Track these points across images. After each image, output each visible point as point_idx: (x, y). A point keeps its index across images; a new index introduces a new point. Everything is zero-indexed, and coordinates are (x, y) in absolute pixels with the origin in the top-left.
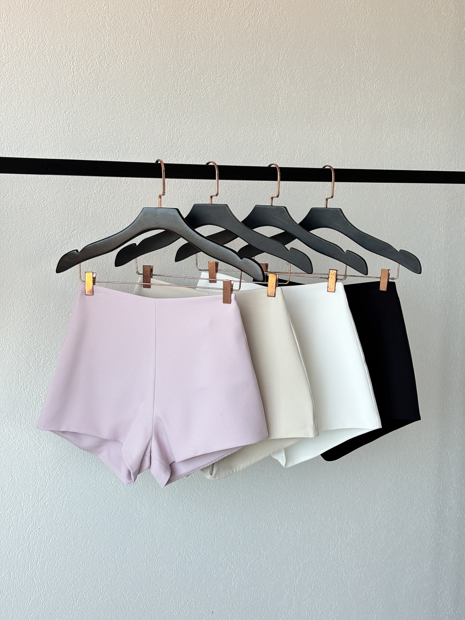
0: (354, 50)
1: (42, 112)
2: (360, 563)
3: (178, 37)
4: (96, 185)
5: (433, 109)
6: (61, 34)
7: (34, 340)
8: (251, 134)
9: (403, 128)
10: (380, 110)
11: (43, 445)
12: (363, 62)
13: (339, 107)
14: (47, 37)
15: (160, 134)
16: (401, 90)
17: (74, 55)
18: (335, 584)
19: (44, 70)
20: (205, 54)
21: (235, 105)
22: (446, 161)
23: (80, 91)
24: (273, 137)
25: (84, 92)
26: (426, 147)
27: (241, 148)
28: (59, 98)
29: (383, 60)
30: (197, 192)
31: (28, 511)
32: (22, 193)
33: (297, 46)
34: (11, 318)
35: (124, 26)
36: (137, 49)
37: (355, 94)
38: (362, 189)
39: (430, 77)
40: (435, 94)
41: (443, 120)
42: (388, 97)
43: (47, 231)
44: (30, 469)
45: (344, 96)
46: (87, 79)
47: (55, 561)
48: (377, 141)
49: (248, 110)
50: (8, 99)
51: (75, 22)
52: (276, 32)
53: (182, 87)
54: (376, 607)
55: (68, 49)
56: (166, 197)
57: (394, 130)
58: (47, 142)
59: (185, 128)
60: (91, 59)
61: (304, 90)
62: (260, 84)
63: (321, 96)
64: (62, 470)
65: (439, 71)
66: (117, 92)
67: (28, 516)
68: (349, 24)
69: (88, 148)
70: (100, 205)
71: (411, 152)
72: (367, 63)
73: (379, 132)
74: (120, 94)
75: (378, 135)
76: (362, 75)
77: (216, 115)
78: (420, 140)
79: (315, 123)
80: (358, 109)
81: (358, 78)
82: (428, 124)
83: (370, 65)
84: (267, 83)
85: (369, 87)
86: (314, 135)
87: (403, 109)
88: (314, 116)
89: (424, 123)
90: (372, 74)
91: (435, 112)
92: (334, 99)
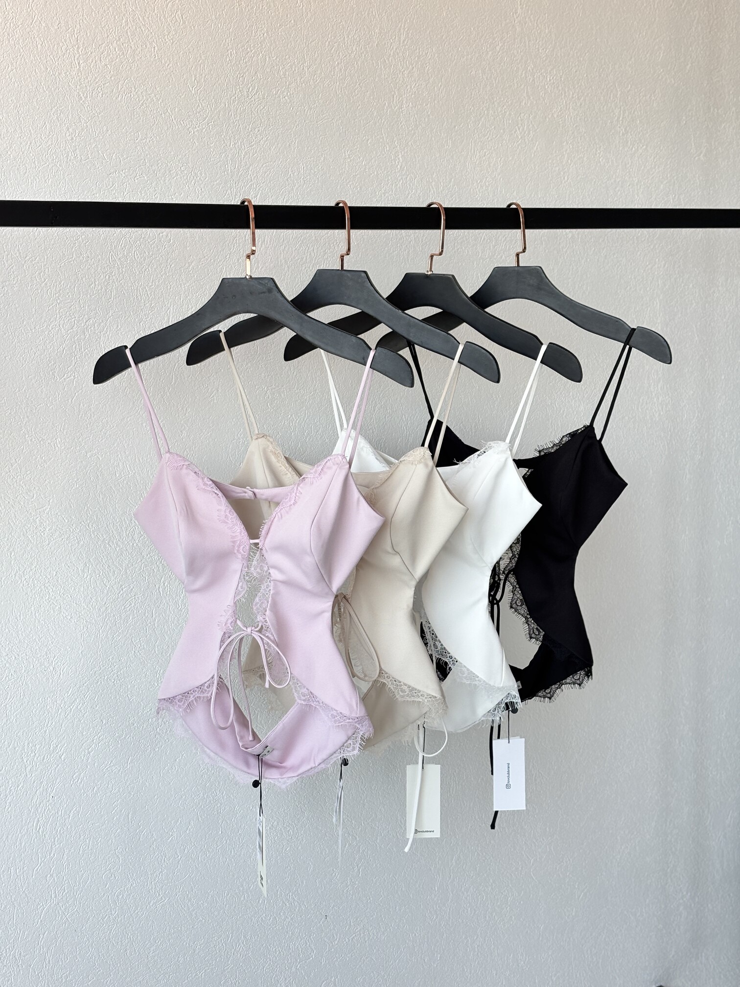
0: (516, 22)
1: (32, 130)
2: (547, 829)
5: (638, 113)
8: (361, 158)
9: (593, 145)
12: (530, 41)
13: (495, 112)
18: (511, 863)
20: (284, 31)
21: (334, 113)
22: (661, 195)
23: (90, 94)
24: (395, 163)
25: (96, 95)
26: (629, 174)
27: (346, 180)
28: (58, 105)
30: (280, 254)
31: (34, 770)
37: (520, 91)
39: (632, 62)
40: (641, 90)
41: (655, 131)
42: (570, 96)
44: (34, 702)
45: (502, 95)
46: (100, 75)
47: (79, 846)
48: (555, 165)
49: (354, 120)
53: (250, 85)
54: (575, 896)
55: (70, 26)
56: (231, 263)
57: (580, 148)
60: (106, 42)
61: (441, 86)
62: (372, 78)
63: (466, 97)
65: (645, 53)
67: (34, 778)
69: (107, 187)
70: (128, 278)
71: (608, 182)
72: (536, 41)
73: (557, 152)
74: (154, 98)
75: (556, 156)
76: (529, 61)
77: (305, 129)
78: (620, 164)
79: (459, 139)
80: (525, 115)
81: (523, 66)
82: (632, 138)
83: (541, 45)
84: (383, 76)
85: (541, 80)
86: (459, 158)
87: (594, 114)
88: (457, 127)
89: (625, 136)
90: (544, 59)
91: (643, 117)
92: (487, 100)
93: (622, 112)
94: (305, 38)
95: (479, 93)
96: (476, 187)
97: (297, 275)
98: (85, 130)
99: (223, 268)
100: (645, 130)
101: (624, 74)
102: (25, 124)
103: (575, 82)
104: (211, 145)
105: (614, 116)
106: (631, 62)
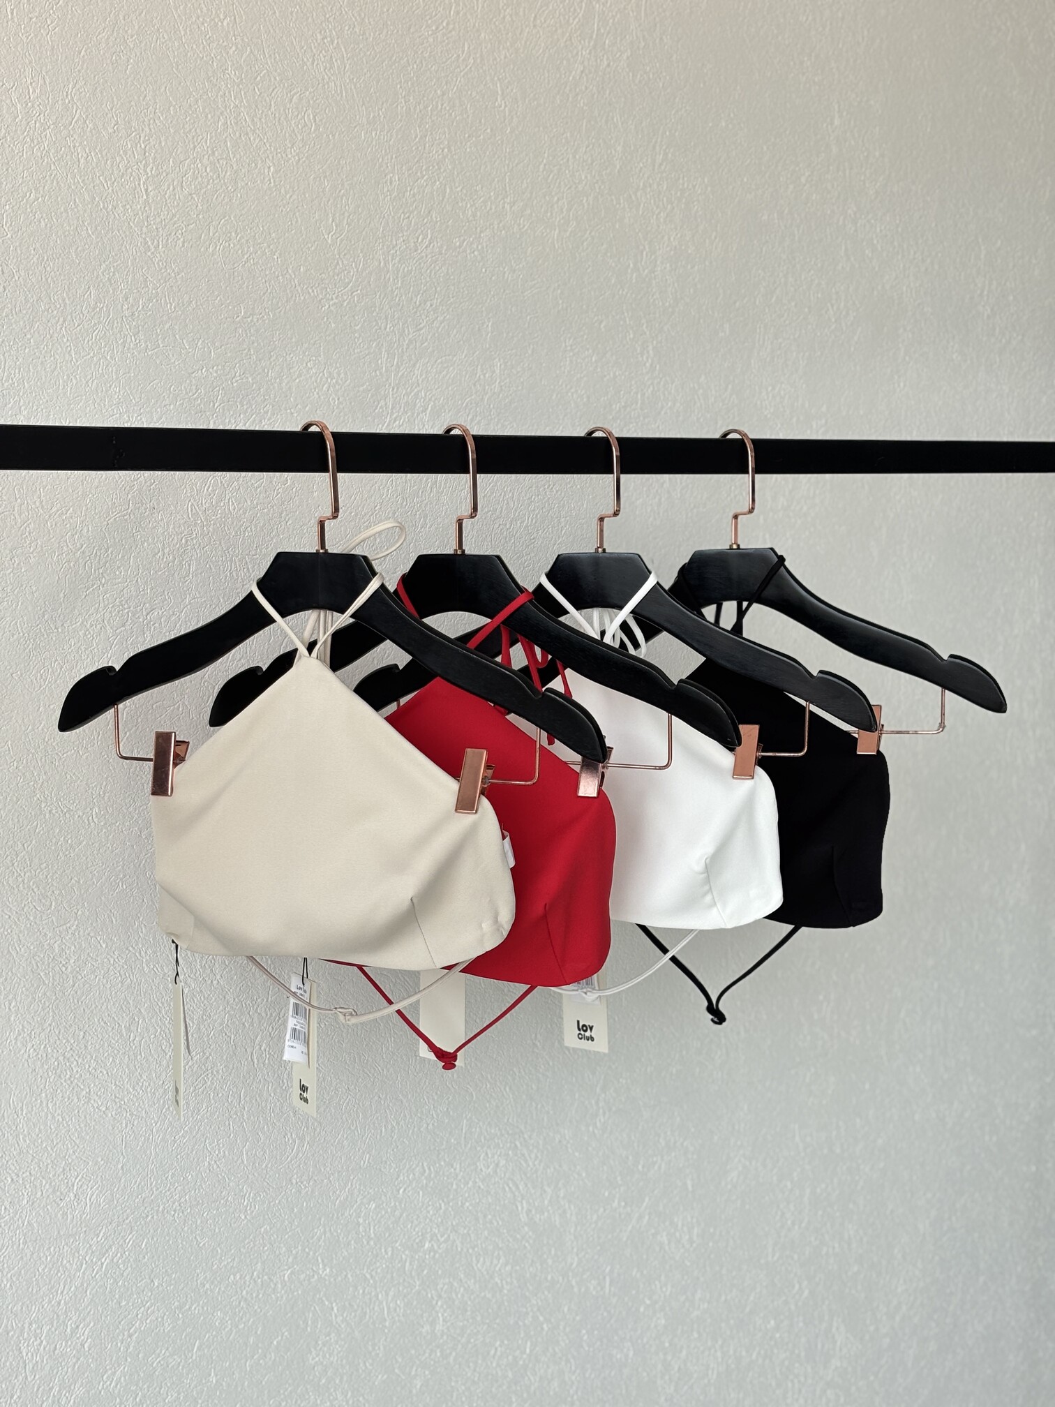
3: (409, 100)
4: (208, 490)
6: (114, 90)
7: (51, 906)
10: (891, 287)
11: (75, 1188)
14: (80, 99)
15: (367, 352)
16: (939, 238)
17: (147, 147)
32: (17, 515)
33: (698, 128)
36: (308, 131)
43: (82, 614)
51: (151, 59)
52: (647, 91)
58: (80, 378)
59: (429, 337)
64: (127, 1253)
66: (260, 244)
68: (819, 71)
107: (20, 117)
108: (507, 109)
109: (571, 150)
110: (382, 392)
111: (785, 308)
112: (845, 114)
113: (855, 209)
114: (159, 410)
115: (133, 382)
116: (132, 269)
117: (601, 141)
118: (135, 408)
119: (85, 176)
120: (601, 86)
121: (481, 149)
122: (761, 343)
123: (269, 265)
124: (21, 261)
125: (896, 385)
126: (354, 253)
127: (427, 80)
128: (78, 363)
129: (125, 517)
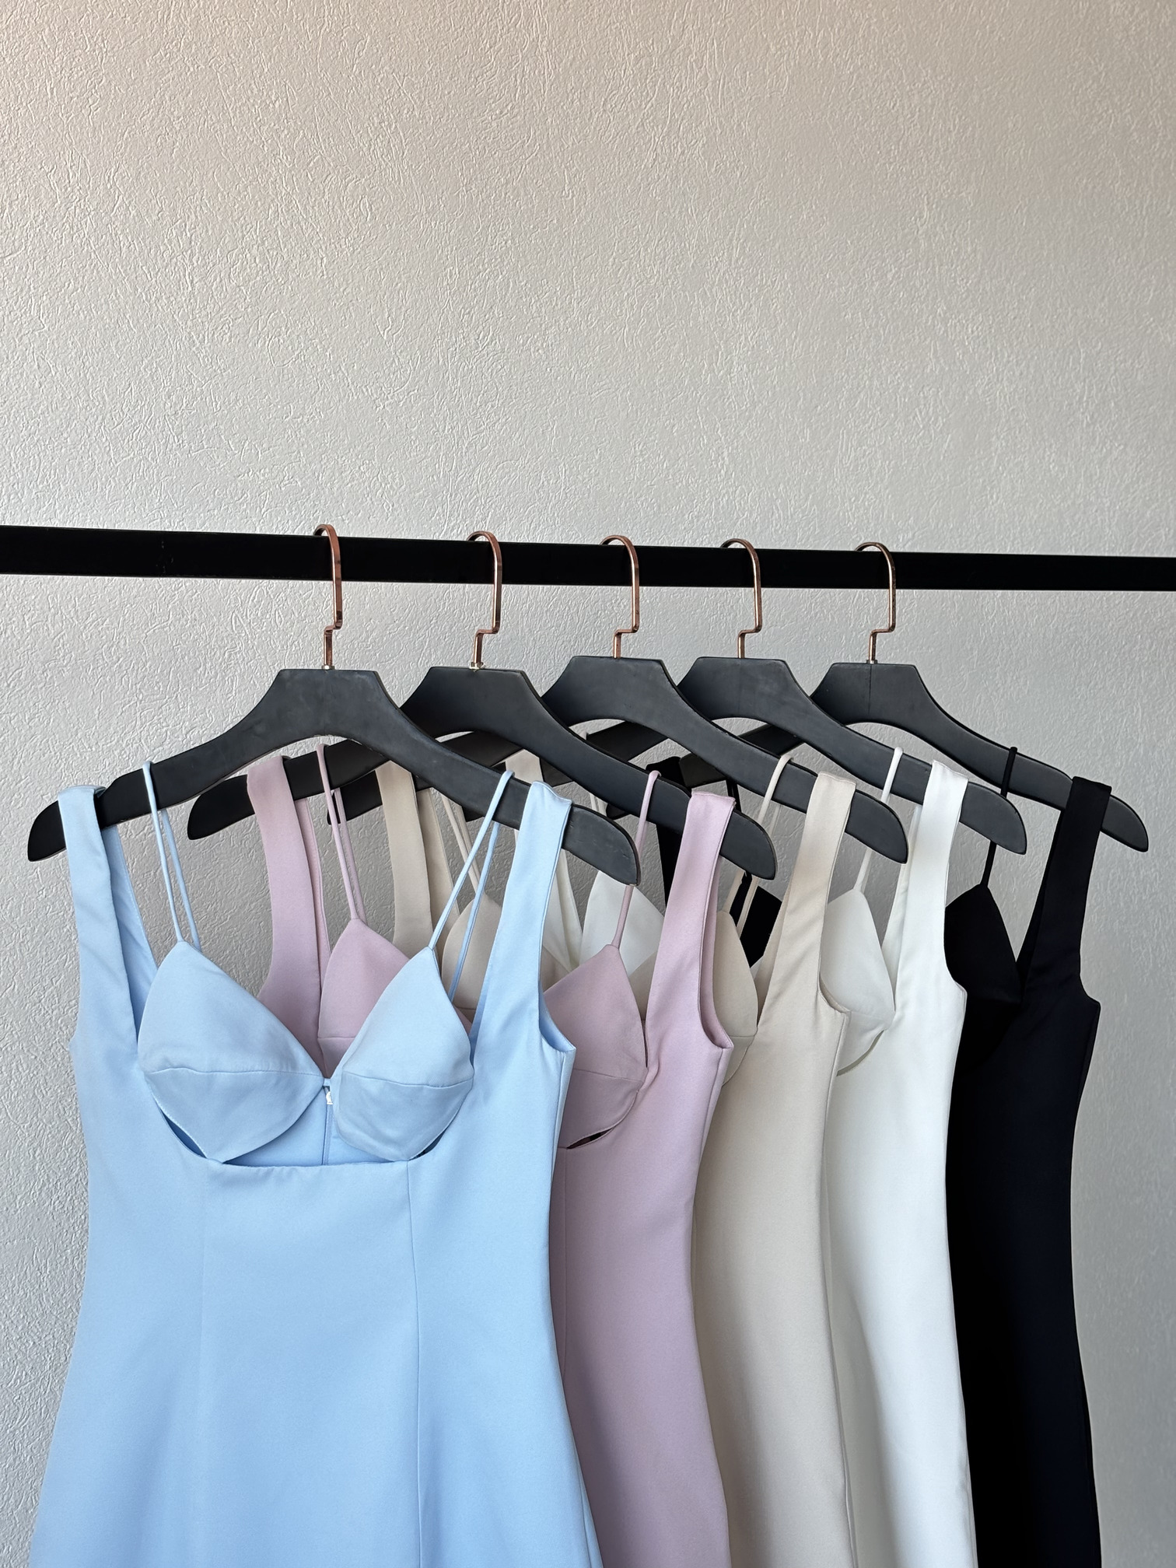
0: (920, 232)
1: (106, 396)
3: (471, 189)
4: (253, 601)
5: (1112, 390)
6: (158, 175)
8: (661, 457)
9: (1040, 442)
10: (983, 392)
12: (942, 265)
13: (882, 384)
14: (122, 184)
15: (424, 456)
16: (1035, 340)
17: (193, 236)
19: (111, 277)
20: (541, 238)
21: (618, 379)
22: (1146, 528)
23: (210, 336)
24: (718, 466)
25: (220, 338)
26: (1097, 492)
27: (636, 494)
28: (153, 354)
29: (991, 259)
30: (522, 617)
32: (50, 626)
33: (778, 220)
34: (16, 987)
35: (328, 158)
36: (363, 221)
37: (923, 350)
38: (942, 604)
40: (1118, 350)
41: (1139, 421)
42: (1005, 360)
43: (118, 732)
45: (895, 354)
46: (228, 304)
48: (978, 474)
49: (653, 391)
50: (13, 357)
51: (198, 143)
52: (724, 181)
53: (481, 327)
55: (179, 217)
56: (439, 633)
57: (1019, 446)
58: (119, 480)
59: (491, 440)
60: (240, 247)
61: (795, 337)
62: (683, 322)
63: (837, 355)
65: (1126, 290)
66: (311, 340)
68: (908, 161)
69: (232, 498)
70: (263, 657)
71: (1062, 505)
72: (952, 266)
73: (982, 453)
74: (318, 347)
75: (979, 459)
76: (939, 300)
77: (570, 405)
78: (1082, 473)
79: (822, 427)
80: (931, 388)
81: (930, 308)
82: (1102, 431)
83: (959, 272)
84: (701, 319)
85: (958, 331)
86: (821, 459)
87: (1041, 390)
88: (819, 407)
89: (1092, 427)
90: (964, 296)
91: (1119, 398)
92: (869, 363)
93: (1086, 388)
94: (575, 250)
95: (856, 350)
96: (849, 509)
97: (549, 653)
98: (199, 399)
99: (425, 642)
100: (1124, 418)
101: (1092, 325)
102: (94, 386)
103: (1014, 335)
104: (413, 430)
105: (1075, 394)
106: (1103, 305)
107: (59, 202)
108: (574, 199)
109: (642, 243)
110: (440, 499)
111: (870, 413)
112: (934, 206)
113: (945, 308)
114: (202, 515)
115: (175, 486)
116: (175, 364)
117: (674, 233)
118: (177, 513)
119: (127, 266)
120: (675, 175)
121: (547, 240)
122: (844, 450)
123: (321, 362)
124: (58, 355)
125: (989, 497)
126: (411, 349)
127: (490, 167)
128: (118, 464)
129: (165, 630)
